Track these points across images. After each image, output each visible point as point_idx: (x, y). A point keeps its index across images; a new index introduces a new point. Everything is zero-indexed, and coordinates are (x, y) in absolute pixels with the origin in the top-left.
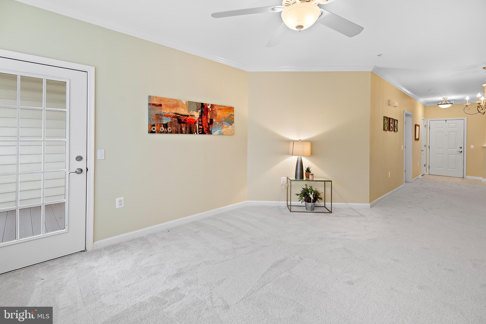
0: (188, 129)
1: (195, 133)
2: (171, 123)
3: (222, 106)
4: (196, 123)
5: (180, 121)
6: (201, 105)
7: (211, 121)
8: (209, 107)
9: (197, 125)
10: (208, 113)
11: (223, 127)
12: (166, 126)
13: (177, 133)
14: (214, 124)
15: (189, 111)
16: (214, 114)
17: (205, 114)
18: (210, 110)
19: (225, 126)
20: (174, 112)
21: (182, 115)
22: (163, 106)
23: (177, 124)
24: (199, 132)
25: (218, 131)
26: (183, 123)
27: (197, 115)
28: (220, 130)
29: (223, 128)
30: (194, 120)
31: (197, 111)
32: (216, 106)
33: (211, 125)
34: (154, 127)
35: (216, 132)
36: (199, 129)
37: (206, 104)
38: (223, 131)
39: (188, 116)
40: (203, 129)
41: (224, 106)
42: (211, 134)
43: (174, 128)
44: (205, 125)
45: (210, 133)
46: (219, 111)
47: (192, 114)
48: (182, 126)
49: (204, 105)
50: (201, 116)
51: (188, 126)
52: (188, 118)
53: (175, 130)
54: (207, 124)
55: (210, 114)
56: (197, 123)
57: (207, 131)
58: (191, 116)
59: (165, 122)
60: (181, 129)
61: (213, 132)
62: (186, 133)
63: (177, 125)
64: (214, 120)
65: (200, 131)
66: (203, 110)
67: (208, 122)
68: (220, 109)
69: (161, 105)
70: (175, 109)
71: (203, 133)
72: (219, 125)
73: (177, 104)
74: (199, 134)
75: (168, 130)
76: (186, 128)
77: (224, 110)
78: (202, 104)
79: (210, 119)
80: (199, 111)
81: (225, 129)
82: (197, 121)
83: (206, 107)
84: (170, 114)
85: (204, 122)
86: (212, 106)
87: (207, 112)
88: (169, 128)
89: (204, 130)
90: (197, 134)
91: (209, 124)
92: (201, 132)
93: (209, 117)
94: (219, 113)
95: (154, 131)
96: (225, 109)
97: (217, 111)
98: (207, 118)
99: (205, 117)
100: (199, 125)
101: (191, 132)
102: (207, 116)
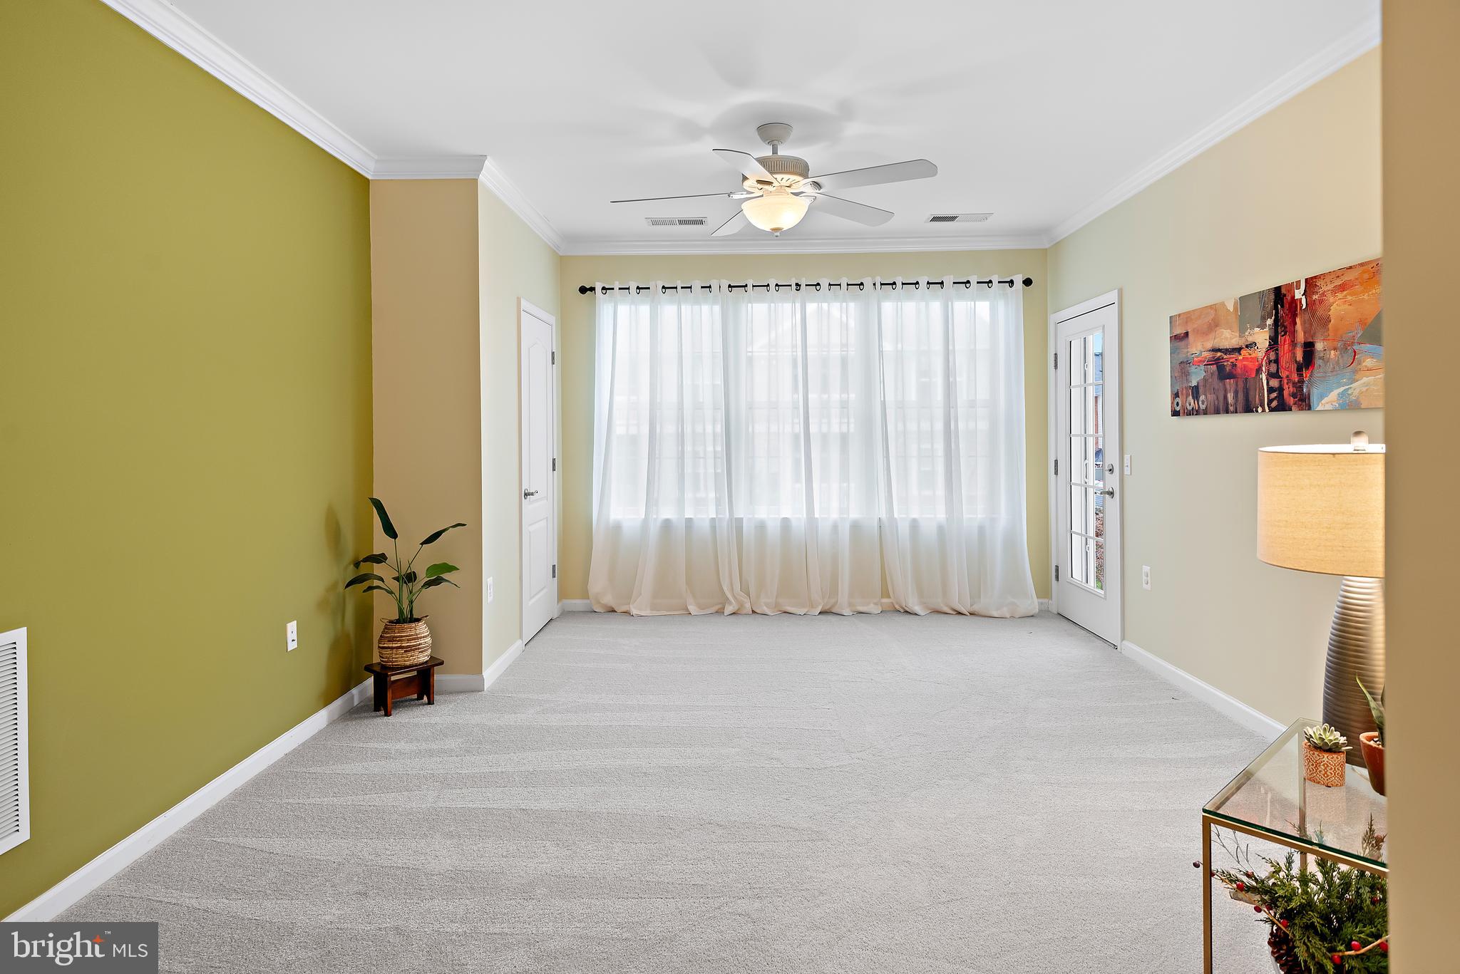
0: (1241, 396)
1: (1260, 409)
2: (1205, 380)
3: (1351, 268)
4: (1259, 370)
5: (1224, 373)
6: (1272, 297)
7: (1309, 347)
8: (1298, 294)
9: (1264, 377)
10: (1298, 320)
11: (1355, 372)
12: (1195, 392)
13: (1217, 412)
14: (1318, 362)
15: (1242, 331)
16: (1320, 319)
17: (1286, 327)
18: (1304, 307)
19: (1369, 362)
20: (1209, 345)
21: (1226, 351)
22: (1190, 334)
23: (1216, 383)
24: (1270, 402)
25: (1334, 395)
26: (1231, 376)
27: (1261, 337)
28: (1342, 389)
29: (1357, 377)
30: (1256, 359)
31: (1262, 326)
32: (1328, 279)
33: (1307, 368)
34: (1177, 400)
35: (1327, 398)
36: (1271, 390)
37: (1291, 287)
38: (1356, 393)
39: (1239, 350)
40: (1281, 389)
41: (1362, 265)
42: (1309, 407)
43: (1211, 397)
44: (1287, 373)
45: (1304, 402)
46: (1340, 295)
47: (1250, 339)
48: (1228, 387)
49: (1283, 291)
50: (1274, 341)
51: (1241, 384)
52: (1241, 358)
53: (1212, 401)
54: (1294, 367)
55: (1303, 323)
56: (1264, 369)
57: (1294, 395)
58: (1247, 346)
59: (1194, 383)
60: (1225, 398)
61: (1314, 399)
62: (1236, 413)
63: (1216, 388)
64: (1319, 346)
65: (1272, 400)
66: (1281, 312)
67: (1298, 360)
68: (1342, 288)
69: (1187, 334)
70: (1212, 336)
71: (1282, 407)
72: (1338, 363)
73: (1212, 318)
74: (1272, 410)
75: (1200, 403)
76: (1236, 393)
77: (1361, 284)
78: (1277, 290)
79: (1305, 343)
80: (1270, 322)
81: (1365, 379)
82: (1264, 363)
83: (1289, 298)
84: (1205, 354)
85: (1283, 362)
86: (1311, 283)
87: (1295, 315)
88: (1202, 398)
89: (1286, 393)
90: (1264, 410)
91: (1299, 369)
92: (1274, 404)
93: (1301, 337)
94: (1338, 307)
95: (1178, 409)
96: (1366, 276)
97: (1331, 299)
98: (1293, 344)
99: (1287, 337)
100: (1271, 376)
101: (1248, 409)
102: (1293, 333)
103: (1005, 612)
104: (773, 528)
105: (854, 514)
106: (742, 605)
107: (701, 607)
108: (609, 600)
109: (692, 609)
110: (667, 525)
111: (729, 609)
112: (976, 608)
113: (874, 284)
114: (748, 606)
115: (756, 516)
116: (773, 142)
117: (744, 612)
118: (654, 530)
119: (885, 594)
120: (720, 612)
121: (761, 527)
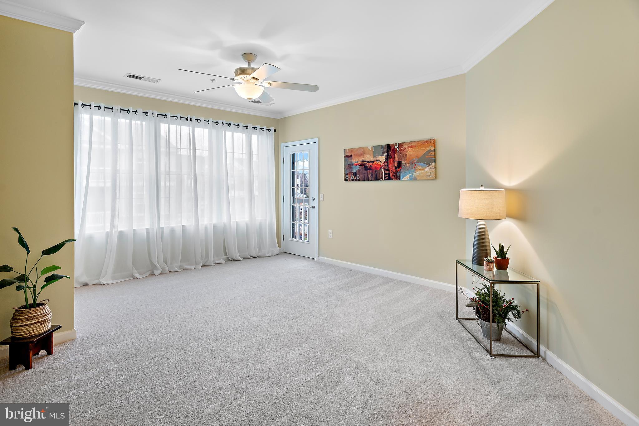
0: (374, 175)
1: (381, 180)
2: (359, 170)
3: (414, 142)
4: (381, 168)
5: (366, 168)
6: (386, 147)
7: (400, 163)
8: (396, 147)
9: (383, 170)
10: (396, 154)
11: (415, 170)
12: (355, 174)
13: (364, 180)
14: (403, 167)
15: (374, 156)
16: (404, 155)
17: (391, 156)
18: (398, 151)
19: (420, 167)
20: (361, 159)
21: (368, 162)
22: (353, 156)
23: (364, 171)
24: (385, 177)
25: (408, 176)
26: (369, 169)
27: (382, 159)
28: (411, 174)
29: (416, 171)
30: (379, 165)
31: (383, 155)
32: (406, 144)
33: (399, 168)
34: (347, 176)
35: (405, 177)
36: (385, 174)
37: (393, 145)
38: (415, 176)
39: (373, 162)
40: (389, 174)
41: (418, 141)
42: (399, 179)
43: (361, 176)
44: (392, 169)
45: (398, 178)
46: (410, 149)
47: (378, 159)
48: (369, 173)
49: (390, 146)
50: (387, 160)
51: (374, 172)
52: (374, 164)
53: (362, 177)
54: (394, 168)
55: (398, 156)
56: (383, 168)
57: (394, 176)
58: (376, 161)
59: (354, 171)
60: (368, 176)
61: (401, 177)
62: (372, 180)
63: (364, 172)
64: (403, 162)
65: (386, 177)
66: (389, 152)
67: (396, 166)
68: (411, 147)
69: (351, 156)
70: (362, 157)
71: (389, 179)
72: (409, 167)
73: (363, 152)
74: (385, 180)
75: (357, 177)
76: (372, 175)
77: (417, 146)
78: (388, 146)
79: (398, 161)
80: (385, 154)
81: (418, 172)
82: (383, 166)
83: (393, 148)
84: (359, 162)
85: (390, 166)
86: (400, 145)
87: (394, 153)
88: (358, 176)
89: (391, 175)
90: (383, 180)
91: (396, 168)
92: (387, 178)
93: (397, 159)
94: (410, 152)
95: (347, 179)
96: (419, 144)
97: (408, 150)
98: (394, 161)
99: (392, 159)
100: (385, 170)
101: (377, 179)
102: (394, 158)
103: (270, 254)
104: (179, 231)
105: (215, 221)
106: (163, 269)
107: (140, 274)
108: (84, 279)
109: (137, 275)
110: (121, 235)
111: (157, 272)
112: (260, 254)
113: (223, 123)
114: (167, 269)
115: (170, 226)
116: (249, 61)
117: (165, 272)
118: (115, 237)
119: (226, 254)
120: (153, 274)
121: (172, 231)
